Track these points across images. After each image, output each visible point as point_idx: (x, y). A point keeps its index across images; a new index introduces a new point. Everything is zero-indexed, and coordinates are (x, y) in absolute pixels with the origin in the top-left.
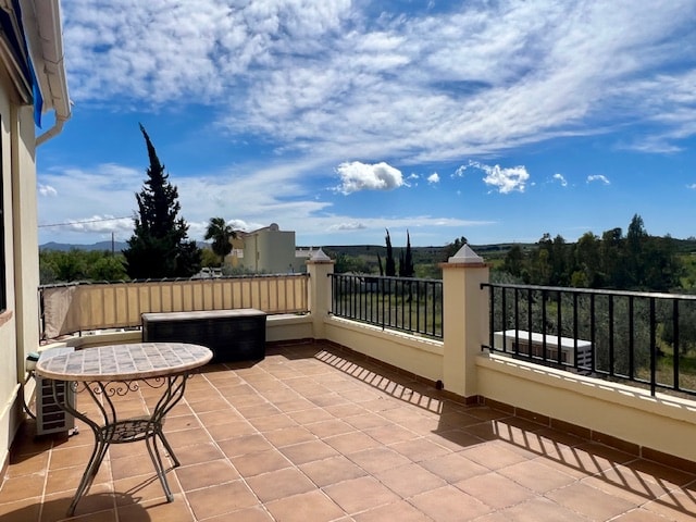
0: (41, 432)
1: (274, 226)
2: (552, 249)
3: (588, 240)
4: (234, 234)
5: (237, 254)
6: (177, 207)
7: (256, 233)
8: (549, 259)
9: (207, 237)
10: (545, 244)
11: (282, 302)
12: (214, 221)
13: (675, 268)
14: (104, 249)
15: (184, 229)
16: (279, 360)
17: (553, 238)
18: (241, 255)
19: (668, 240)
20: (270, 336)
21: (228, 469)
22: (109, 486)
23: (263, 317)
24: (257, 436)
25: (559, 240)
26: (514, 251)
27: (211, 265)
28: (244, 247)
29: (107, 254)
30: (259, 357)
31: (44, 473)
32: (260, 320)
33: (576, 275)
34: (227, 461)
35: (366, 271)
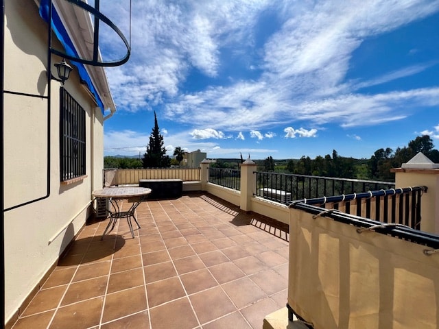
0: (98, 216)
1: (199, 150)
2: (306, 161)
3: (319, 159)
4: (183, 153)
5: (185, 161)
6: (163, 143)
7: (192, 153)
8: (304, 166)
9: (174, 155)
10: (303, 160)
11: (190, 177)
12: (177, 148)
13: (354, 170)
14: (137, 157)
15: (165, 151)
16: (187, 197)
17: (306, 157)
18: (186, 161)
19: (351, 159)
20: (184, 189)
21: (156, 230)
22: (116, 233)
23: (181, 182)
24: (170, 221)
25: (308, 158)
26: (291, 162)
27: (175, 165)
28: (188, 158)
29: (138, 159)
30: (179, 196)
31: (96, 229)
32: (180, 183)
33: (315, 172)
34: (157, 228)
35: (233, 168)
